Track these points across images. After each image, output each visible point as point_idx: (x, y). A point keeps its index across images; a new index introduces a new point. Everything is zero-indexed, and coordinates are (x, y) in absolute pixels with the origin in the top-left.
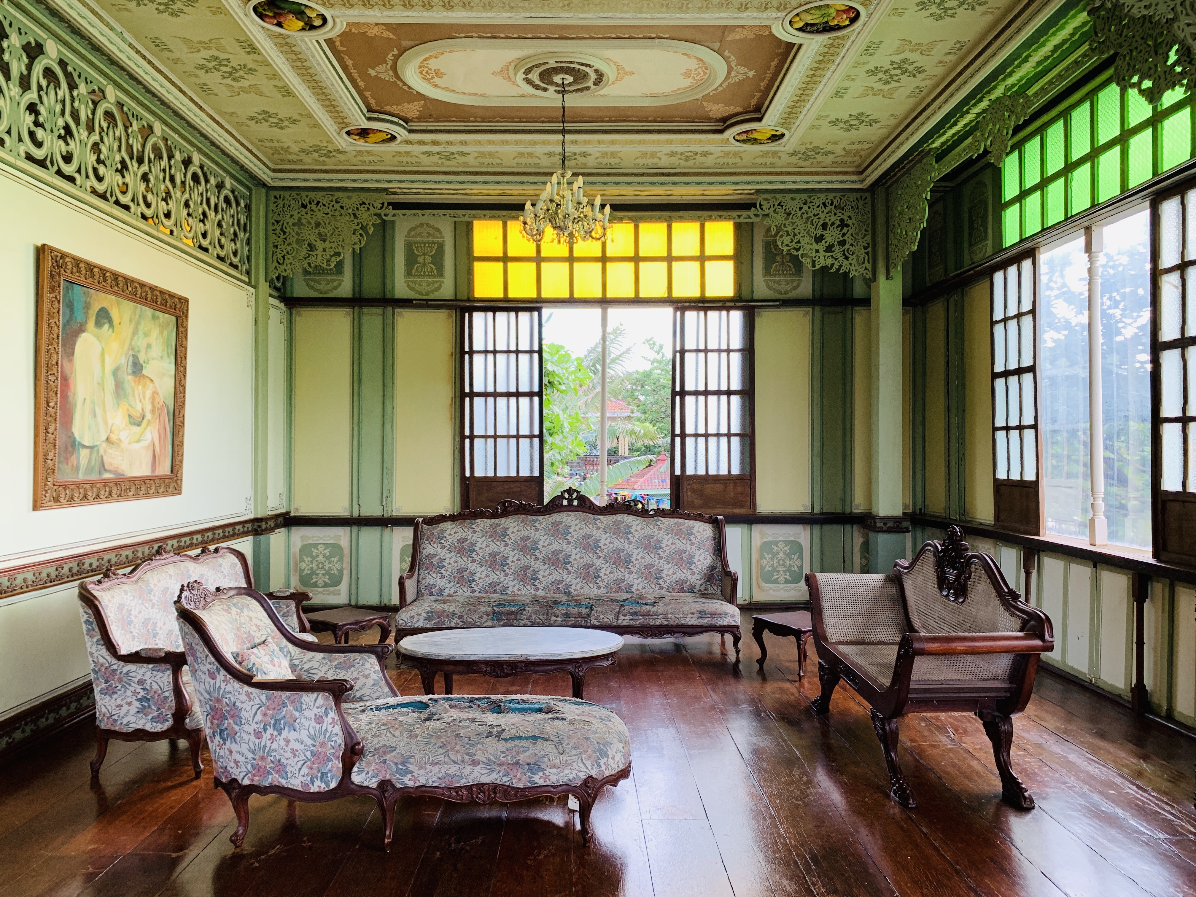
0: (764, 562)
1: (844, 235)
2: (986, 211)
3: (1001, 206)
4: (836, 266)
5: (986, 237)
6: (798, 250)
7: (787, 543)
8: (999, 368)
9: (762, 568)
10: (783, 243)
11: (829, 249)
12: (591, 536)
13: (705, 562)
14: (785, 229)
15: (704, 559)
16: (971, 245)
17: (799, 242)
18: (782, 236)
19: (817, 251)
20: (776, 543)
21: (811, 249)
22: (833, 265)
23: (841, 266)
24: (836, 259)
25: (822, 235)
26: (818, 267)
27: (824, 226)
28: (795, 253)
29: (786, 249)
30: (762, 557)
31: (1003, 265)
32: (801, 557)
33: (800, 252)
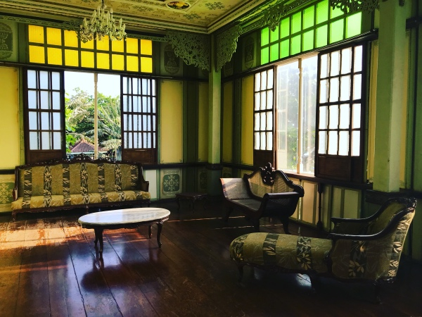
0: (165, 183)
1: (200, 52)
2: (253, 49)
3: (260, 48)
5: (253, 59)
7: (174, 175)
8: (257, 109)
9: (164, 185)
10: (176, 53)
11: (194, 57)
14: (178, 47)
16: (246, 61)
17: (183, 53)
18: (176, 50)
19: (190, 58)
20: (169, 175)
21: (187, 57)
22: (195, 64)
23: (198, 65)
24: (197, 62)
25: (192, 51)
26: (190, 64)
28: (181, 57)
29: (177, 55)
30: (164, 181)
31: (261, 71)
32: (179, 181)
33: (183, 57)
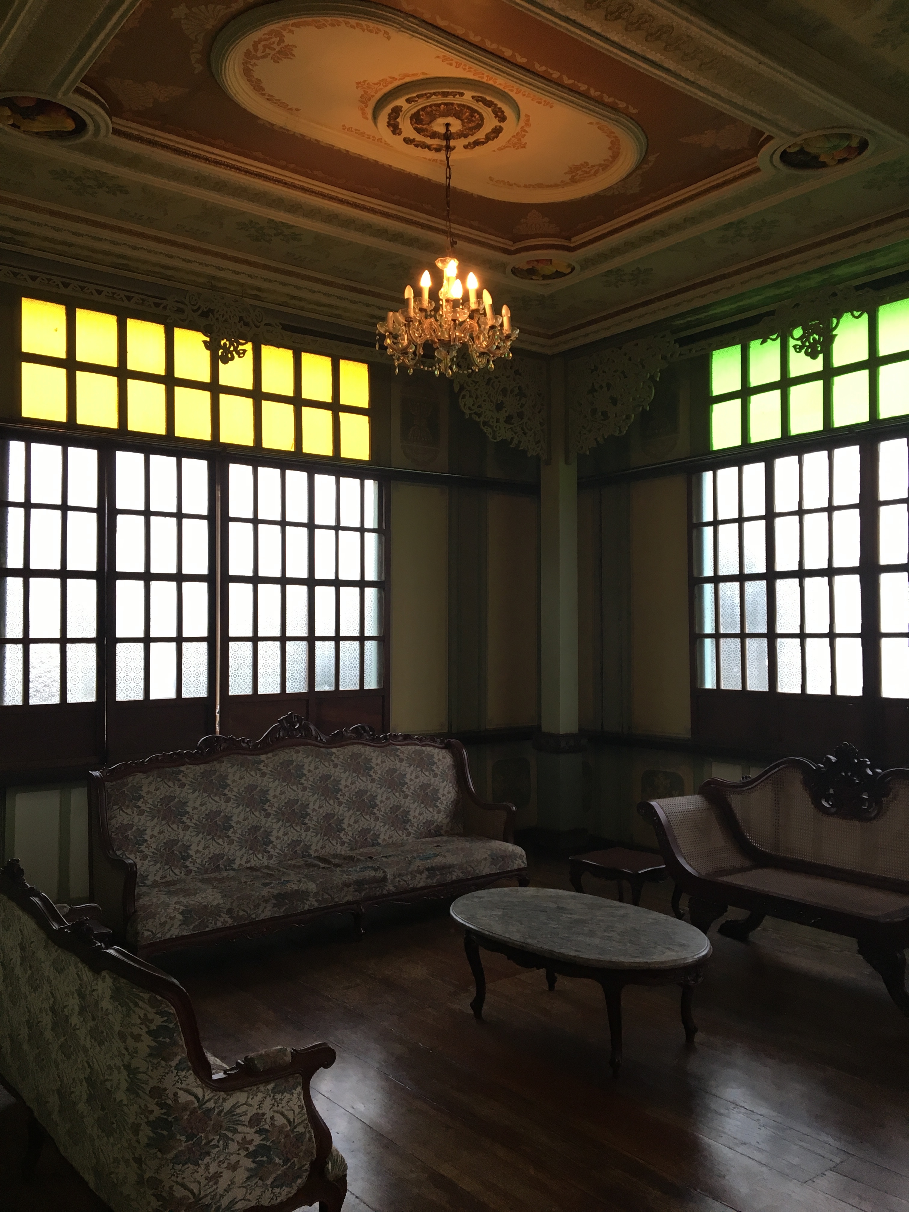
1: (522, 406)
4: (515, 441)
6: (479, 416)
10: (465, 405)
11: (509, 420)
12: (329, 777)
13: (450, 796)
14: (468, 388)
15: (449, 793)
17: (480, 406)
18: (464, 397)
19: (498, 421)
21: (492, 417)
22: (512, 439)
23: (520, 442)
24: (516, 433)
25: (502, 403)
26: (499, 439)
27: (504, 392)
28: (477, 419)
29: (467, 412)
33: (482, 419)
